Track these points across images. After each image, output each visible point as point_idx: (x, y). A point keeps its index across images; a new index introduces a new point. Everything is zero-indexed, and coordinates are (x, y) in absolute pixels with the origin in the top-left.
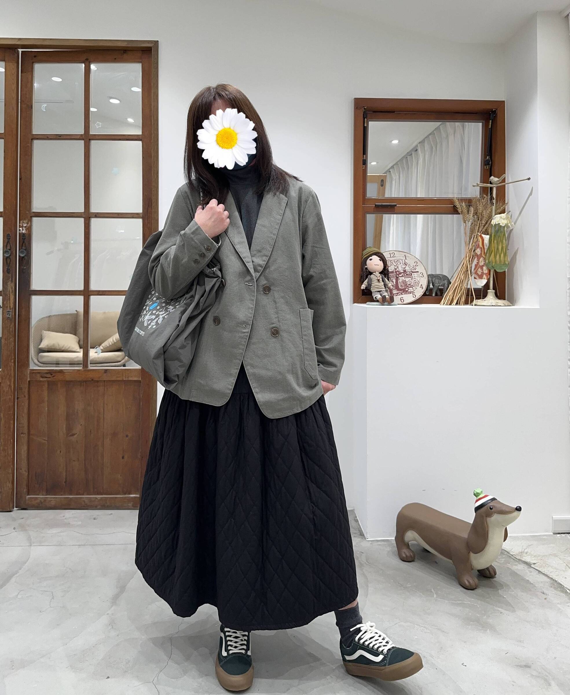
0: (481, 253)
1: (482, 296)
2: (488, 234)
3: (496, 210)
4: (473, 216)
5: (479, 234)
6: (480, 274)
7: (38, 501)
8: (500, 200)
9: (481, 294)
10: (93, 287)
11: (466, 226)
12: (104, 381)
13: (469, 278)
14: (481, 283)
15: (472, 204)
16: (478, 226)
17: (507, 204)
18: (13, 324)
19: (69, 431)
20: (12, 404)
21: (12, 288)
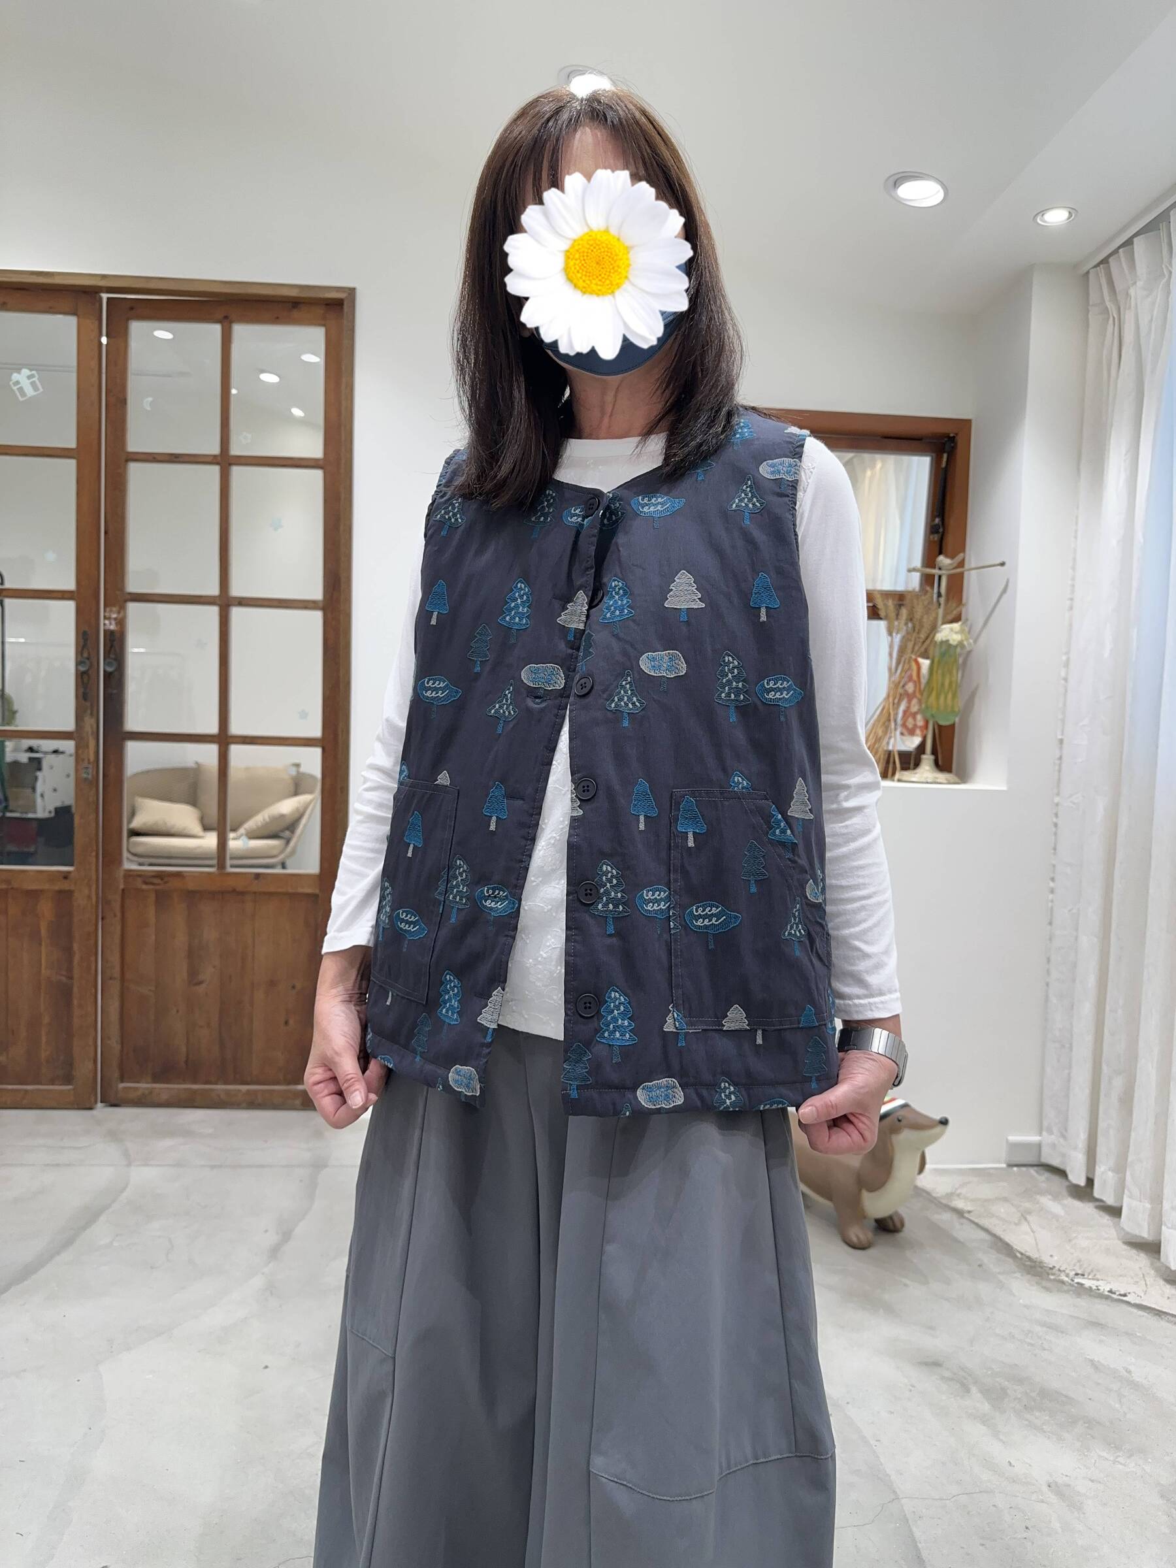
0: (914, 692)
1: (912, 765)
2: (927, 658)
3: (944, 616)
4: (906, 624)
5: (914, 657)
6: (910, 726)
7: (139, 1093)
8: (953, 598)
9: (910, 761)
10: (235, 729)
11: (892, 641)
12: (255, 893)
13: (891, 733)
14: (912, 743)
15: (904, 603)
16: (913, 643)
17: (963, 605)
18: (94, 789)
19: (193, 978)
20: (94, 927)
21: (92, 727)
